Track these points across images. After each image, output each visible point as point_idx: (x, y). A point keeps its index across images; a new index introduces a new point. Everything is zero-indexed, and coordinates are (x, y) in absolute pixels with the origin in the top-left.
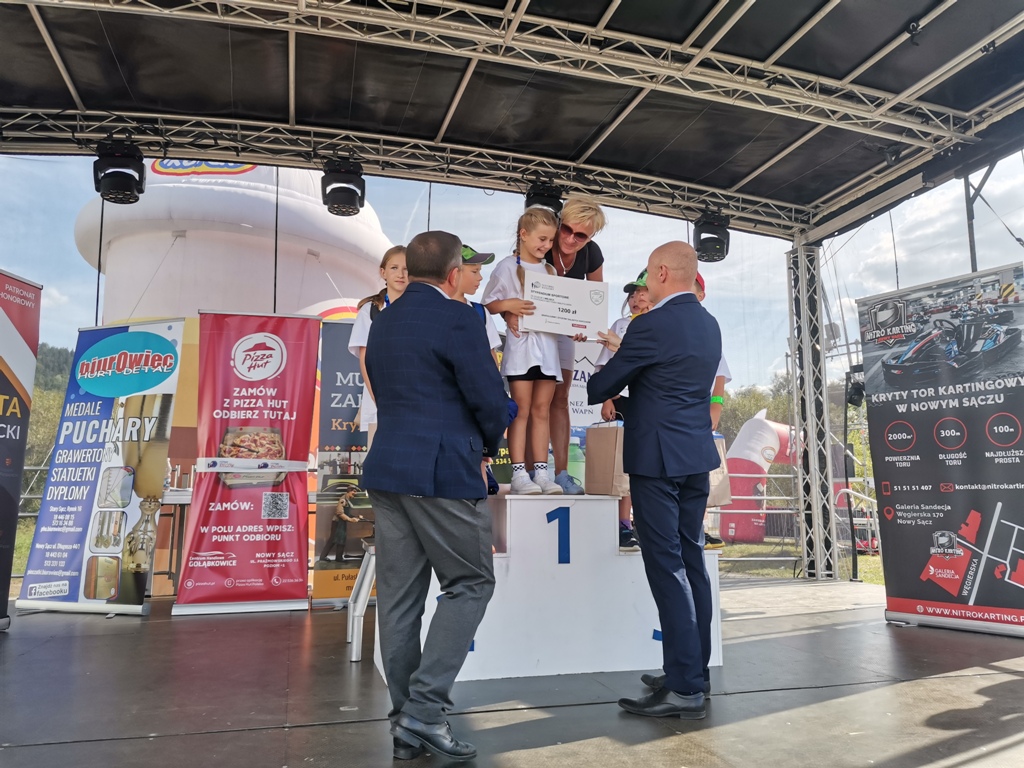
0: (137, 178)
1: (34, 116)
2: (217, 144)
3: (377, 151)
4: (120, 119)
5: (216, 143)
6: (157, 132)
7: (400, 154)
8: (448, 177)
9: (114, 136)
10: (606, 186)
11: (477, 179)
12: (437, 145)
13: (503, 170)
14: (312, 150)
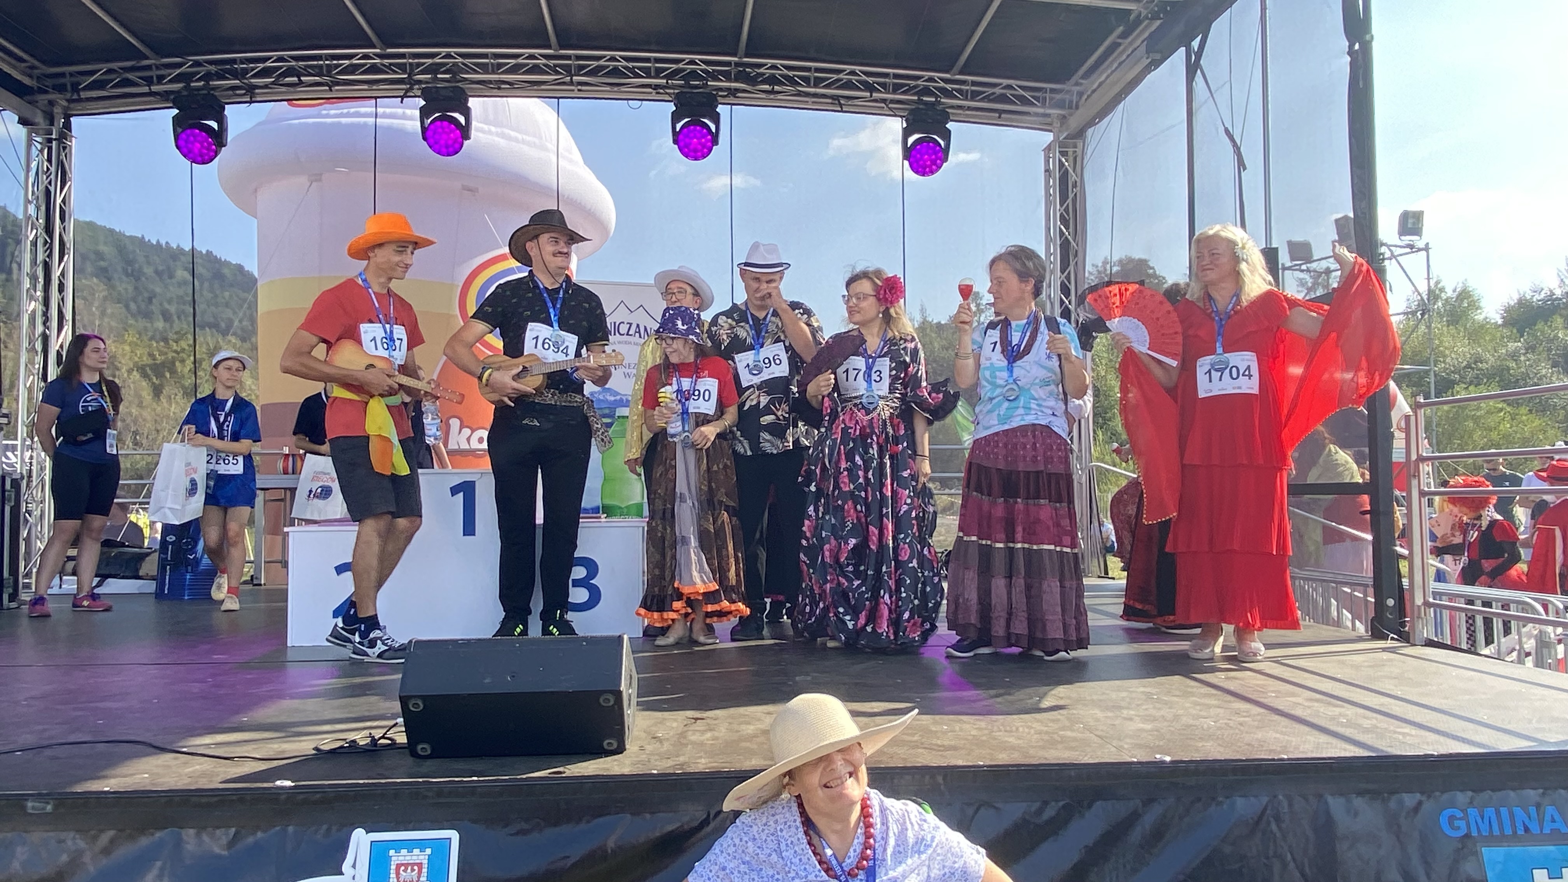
0: (216, 128)
1: (110, 71)
2: (301, 83)
3: (484, 68)
4: (197, 64)
5: (300, 80)
6: (235, 75)
7: (514, 69)
8: (579, 90)
9: (192, 84)
10: (780, 83)
11: (616, 89)
12: (556, 53)
13: (643, 77)
14: (406, 76)
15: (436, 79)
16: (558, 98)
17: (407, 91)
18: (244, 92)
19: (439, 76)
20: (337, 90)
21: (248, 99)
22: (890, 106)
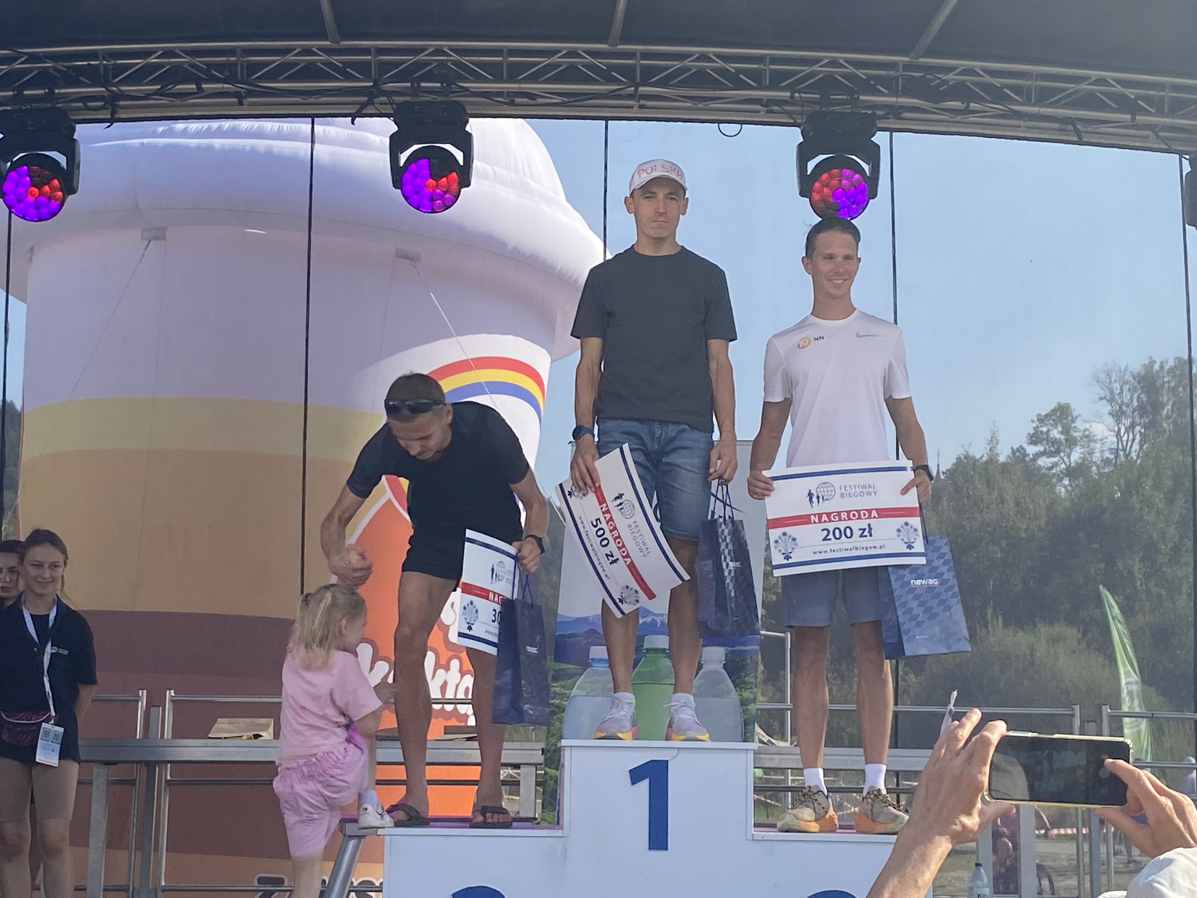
2: (199, 92)
3: (495, 72)
4: (35, 59)
5: (198, 87)
6: (95, 77)
7: (543, 74)
8: (641, 107)
10: (980, 99)
11: (701, 105)
12: (613, 49)
13: (750, 88)
14: (372, 84)
15: (417, 91)
16: (607, 119)
17: (364, 105)
18: (103, 103)
19: (422, 84)
20: (251, 104)
21: (109, 116)
22: (1161, 134)
